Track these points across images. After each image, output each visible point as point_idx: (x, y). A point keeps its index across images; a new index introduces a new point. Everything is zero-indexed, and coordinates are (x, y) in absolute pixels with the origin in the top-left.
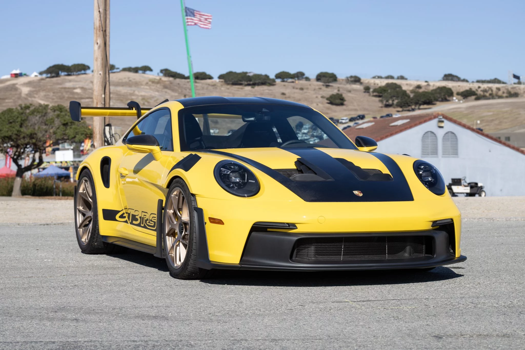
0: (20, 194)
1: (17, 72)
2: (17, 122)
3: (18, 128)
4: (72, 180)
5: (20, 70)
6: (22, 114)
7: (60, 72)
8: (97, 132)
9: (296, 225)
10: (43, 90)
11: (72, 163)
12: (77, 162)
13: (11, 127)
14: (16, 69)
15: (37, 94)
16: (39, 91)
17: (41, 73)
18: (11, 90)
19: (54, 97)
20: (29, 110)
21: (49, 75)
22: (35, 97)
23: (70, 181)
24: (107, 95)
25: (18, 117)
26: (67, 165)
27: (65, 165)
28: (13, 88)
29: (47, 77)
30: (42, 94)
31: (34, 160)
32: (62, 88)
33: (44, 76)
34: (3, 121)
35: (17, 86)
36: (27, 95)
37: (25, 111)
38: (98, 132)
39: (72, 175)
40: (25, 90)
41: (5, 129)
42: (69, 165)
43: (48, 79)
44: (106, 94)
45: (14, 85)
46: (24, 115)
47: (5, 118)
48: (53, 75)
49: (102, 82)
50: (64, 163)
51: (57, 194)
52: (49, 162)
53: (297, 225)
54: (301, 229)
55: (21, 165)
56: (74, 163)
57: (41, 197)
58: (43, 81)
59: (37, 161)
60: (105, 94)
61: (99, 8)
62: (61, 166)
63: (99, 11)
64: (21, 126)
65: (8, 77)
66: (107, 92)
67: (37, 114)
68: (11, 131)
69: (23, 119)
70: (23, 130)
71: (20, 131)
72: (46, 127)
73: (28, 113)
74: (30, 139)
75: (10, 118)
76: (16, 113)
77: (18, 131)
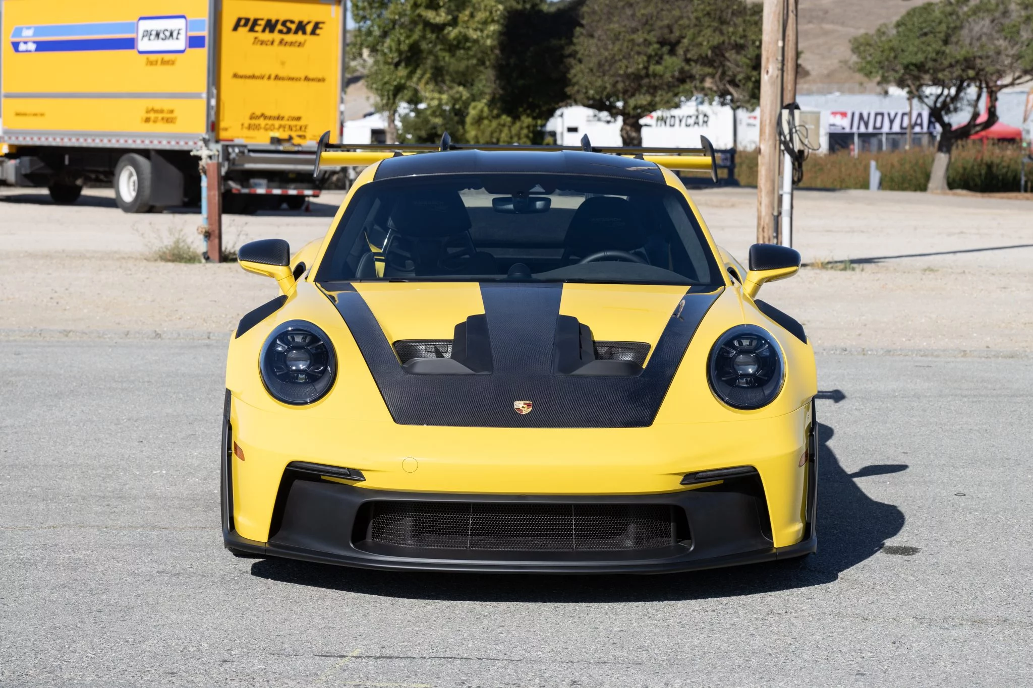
0: (946, 186)
2: (940, 32)
3: (937, 45)
6: (951, 14)
8: (765, 121)
9: (362, 472)
13: (923, 43)
20: (967, 6)
24: (789, 40)
25: (940, 23)
31: (976, 115)
34: (911, 30)
37: (957, 9)
38: (768, 121)
41: (912, 49)
44: (786, 40)
46: (954, 17)
47: (913, 25)
49: (779, 14)
53: (364, 473)
54: (371, 482)
55: (949, 125)
57: (986, 195)
59: (983, 117)
60: (784, 39)
64: (946, 42)
66: (789, 36)
67: (986, 14)
68: (924, 52)
69: (952, 25)
70: (948, 49)
71: (943, 53)
72: (1002, 43)
73: (965, 13)
74: (963, 70)
75: (924, 25)
76: (937, 13)
77: (938, 53)
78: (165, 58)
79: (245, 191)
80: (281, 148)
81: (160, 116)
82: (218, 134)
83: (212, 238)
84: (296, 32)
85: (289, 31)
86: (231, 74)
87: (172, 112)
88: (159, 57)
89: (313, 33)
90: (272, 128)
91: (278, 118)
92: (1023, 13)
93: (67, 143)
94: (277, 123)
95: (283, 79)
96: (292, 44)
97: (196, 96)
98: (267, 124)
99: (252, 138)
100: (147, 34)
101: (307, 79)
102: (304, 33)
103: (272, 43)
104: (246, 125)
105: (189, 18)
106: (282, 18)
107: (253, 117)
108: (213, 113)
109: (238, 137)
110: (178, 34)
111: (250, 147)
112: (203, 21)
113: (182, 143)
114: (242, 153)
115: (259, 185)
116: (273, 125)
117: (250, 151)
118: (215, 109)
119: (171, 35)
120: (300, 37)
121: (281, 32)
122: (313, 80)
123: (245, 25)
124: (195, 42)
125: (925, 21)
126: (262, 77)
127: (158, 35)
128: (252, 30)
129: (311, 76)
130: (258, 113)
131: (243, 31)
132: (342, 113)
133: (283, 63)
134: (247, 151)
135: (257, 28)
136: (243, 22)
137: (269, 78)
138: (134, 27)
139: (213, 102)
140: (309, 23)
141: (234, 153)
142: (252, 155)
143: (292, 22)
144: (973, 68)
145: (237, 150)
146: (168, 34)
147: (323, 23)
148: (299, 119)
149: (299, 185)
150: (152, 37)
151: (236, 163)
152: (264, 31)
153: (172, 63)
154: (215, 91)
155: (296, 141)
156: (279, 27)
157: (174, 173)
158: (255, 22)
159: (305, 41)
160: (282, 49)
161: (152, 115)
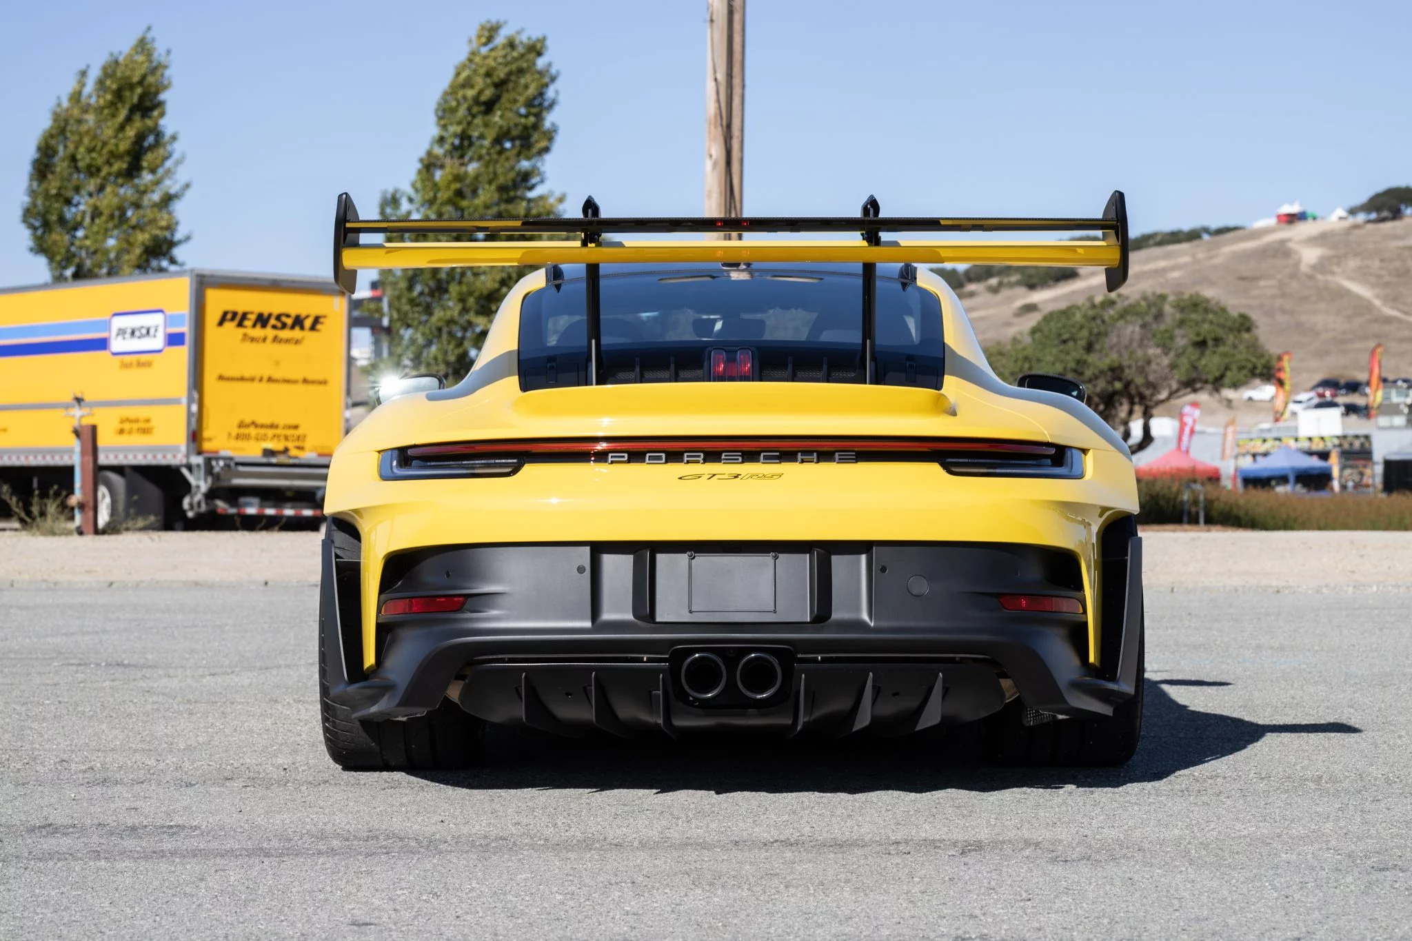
1: (1294, 209)
2: (1081, 339)
3: (1078, 353)
4: (1336, 485)
5: (1301, 205)
6: (1094, 318)
7: (1403, 207)
10: (1355, 255)
11: (1336, 442)
12: (1349, 439)
13: (1061, 351)
14: (1291, 203)
15: (1339, 264)
16: (1345, 256)
17: (1353, 212)
18: (1274, 256)
19: (1383, 272)
21: (1373, 216)
22: (1333, 273)
23: (1332, 489)
25: (1082, 327)
26: (1325, 446)
27: (1318, 446)
28: (1282, 251)
29: (1369, 221)
30: (1352, 263)
32: (1405, 248)
33: (1361, 217)
34: (1047, 337)
35: (1291, 245)
36: (1313, 267)
37: (1102, 313)
39: (1336, 472)
40: (1310, 255)
41: (1049, 358)
42: (1329, 445)
43: (1370, 226)
45: (1283, 242)
46: (1098, 321)
47: (1051, 330)
48: (1385, 214)
50: (1316, 440)
51: (1193, 520)
52: (1279, 439)
56: (1343, 441)
58: (1357, 232)
61: (715, 72)
62: (1310, 449)
63: (716, 80)
64: (1089, 348)
65: (1272, 221)
67: (1134, 318)
68: (1062, 361)
69: (1095, 331)
70: (1091, 358)
71: (1085, 362)
72: (1153, 351)
73: (1111, 317)
74: (1108, 382)
75: (1063, 331)
76: (1078, 317)
77: (1078, 362)
78: (141, 359)
79: (233, 511)
80: (274, 460)
81: (135, 426)
82: (200, 445)
83: (86, 509)
84: (293, 327)
85: (284, 326)
86: (215, 376)
87: (148, 421)
88: (134, 358)
89: (313, 328)
90: (264, 438)
91: (272, 426)
92: (1178, 316)
93: (32, 461)
94: (270, 432)
95: (277, 381)
96: (287, 341)
97: (175, 401)
98: (258, 434)
99: (242, 449)
100: (121, 332)
101: (305, 381)
102: (302, 328)
103: (264, 340)
104: (234, 434)
105: (168, 313)
106: (276, 312)
107: (241, 425)
108: (194, 420)
109: (224, 449)
110: (156, 330)
111: (237, 460)
112: (183, 316)
113: (160, 457)
114: (227, 466)
115: (250, 505)
116: (265, 435)
117: (237, 464)
118: (196, 416)
119: (148, 332)
120: (297, 333)
121: (274, 327)
122: (313, 382)
123: (233, 319)
124: (174, 340)
125: (1064, 327)
126: (252, 379)
127: (133, 333)
128: (240, 325)
129: (310, 377)
130: (248, 420)
131: (230, 326)
132: (347, 420)
133: (277, 363)
134: (233, 465)
135: (247, 323)
136: (229, 316)
137: (261, 380)
138: (106, 325)
139: (194, 408)
140: (307, 317)
141: (218, 466)
142: (241, 469)
143: (288, 316)
144: (1120, 379)
145: (221, 463)
146: (144, 331)
147: (325, 317)
148: (296, 427)
149: (297, 504)
150: (128, 336)
151: (222, 477)
152: (254, 326)
153: (148, 364)
154: (196, 396)
155: (294, 452)
156: (273, 321)
157: (153, 492)
158: (244, 316)
159: (303, 338)
160: (276, 346)
161: (127, 426)
